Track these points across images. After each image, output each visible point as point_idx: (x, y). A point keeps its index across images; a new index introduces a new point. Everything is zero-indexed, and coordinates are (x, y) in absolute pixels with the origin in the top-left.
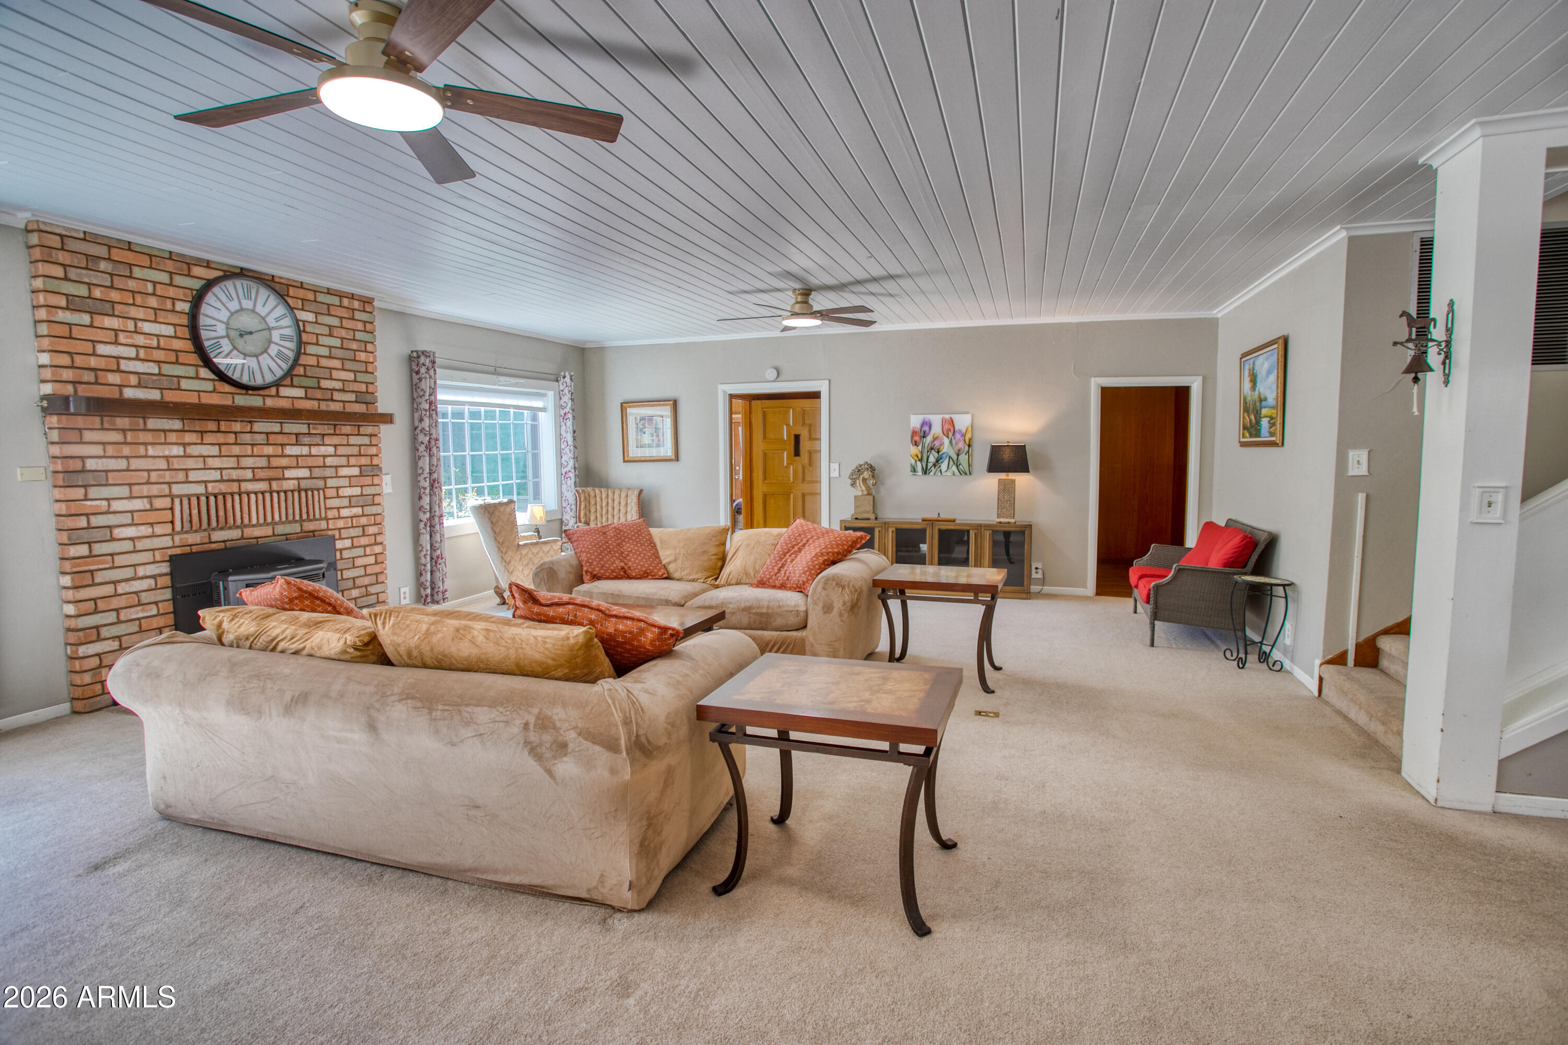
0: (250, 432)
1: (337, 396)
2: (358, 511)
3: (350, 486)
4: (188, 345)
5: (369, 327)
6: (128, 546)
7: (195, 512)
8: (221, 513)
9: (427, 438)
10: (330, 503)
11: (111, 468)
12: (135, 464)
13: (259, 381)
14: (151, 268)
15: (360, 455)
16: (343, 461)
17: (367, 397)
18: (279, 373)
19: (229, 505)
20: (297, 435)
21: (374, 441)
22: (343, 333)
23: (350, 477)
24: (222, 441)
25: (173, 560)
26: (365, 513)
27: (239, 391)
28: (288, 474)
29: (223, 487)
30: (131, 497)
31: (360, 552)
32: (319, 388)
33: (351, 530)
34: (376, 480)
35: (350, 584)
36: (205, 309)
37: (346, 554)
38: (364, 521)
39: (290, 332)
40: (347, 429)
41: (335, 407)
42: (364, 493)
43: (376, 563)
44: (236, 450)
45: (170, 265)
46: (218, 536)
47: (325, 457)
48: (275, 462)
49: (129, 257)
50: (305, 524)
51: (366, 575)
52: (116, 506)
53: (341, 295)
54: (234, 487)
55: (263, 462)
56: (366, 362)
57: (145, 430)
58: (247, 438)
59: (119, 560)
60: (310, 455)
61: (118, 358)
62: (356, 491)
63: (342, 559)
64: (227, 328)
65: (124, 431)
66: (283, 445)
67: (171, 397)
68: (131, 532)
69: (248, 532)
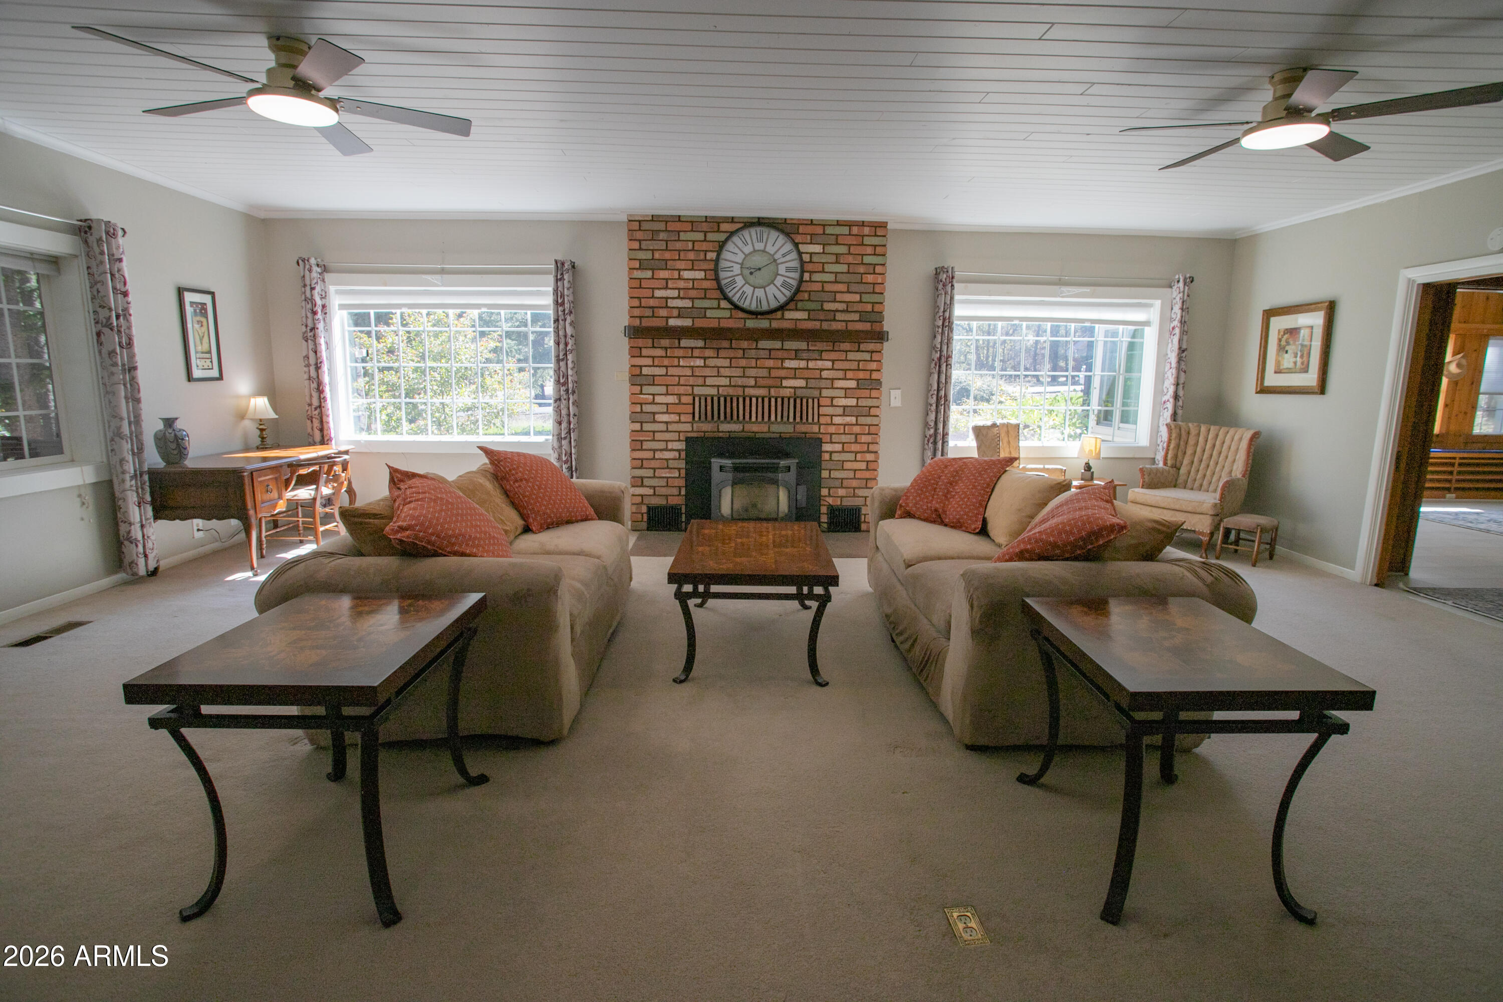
0: (757, 349)
1: (839, 316)
2: (853, 420)
3: (846, 397)
4: (713, 284)
5: (879, 250)
6: (663, 427)
7: (709, 408)
8: (728, 410)
9: (938, 355)
10: (823, 410)
11: (656, 374)
12: (671, 371)
13: (765, 307)
14: (692, 231)
15: (859, 370)
16: (840, 374)
17: (874, 316)
18: (783, 300)
19: (735, 405)
20: (796, 351)
21: (876, 357)
22: (850, 259)
23: (846, 389)
24: (732, 356)
25: (688, 440)
26: (859, 422)
27: (750, 316)
28: (785, 383)
29: (731, 391)
30: (667, 394)
31: (851, 456)
32: (822, 310)
33: (843, 436)
34: (874, 393)
35: (838, 483)
36: (725, 255)
37: (835, 457)
38: (857, 429)
39: (796, 264)
40: (846, 346)
41: (835, 326)
42: (860, 404)
43: (867, 469)
44: (743, 362)
45: (705, 227)
46: (725, 427)
47: (822, 370)
48: (774, 373)
49: (678, 226)
50: (798, 426)
51: (855, 478)
52: (658, 399)
53: (850, 224)
54: (740, 392)
55: (764, 373)
56: (874, 284)
57: (679, 347)
58: (753, 353)
59: (658, 436)
60: (807, 368)
61: (667, 298)
62: (853, 402)
63: (831, 459)
64: (741, 268)
65: (666, 348)
66: (783, 360)
67: (700, 323)
68: (665, 418)
69: (748, 427)
